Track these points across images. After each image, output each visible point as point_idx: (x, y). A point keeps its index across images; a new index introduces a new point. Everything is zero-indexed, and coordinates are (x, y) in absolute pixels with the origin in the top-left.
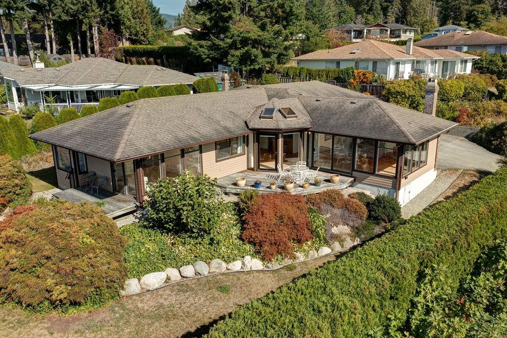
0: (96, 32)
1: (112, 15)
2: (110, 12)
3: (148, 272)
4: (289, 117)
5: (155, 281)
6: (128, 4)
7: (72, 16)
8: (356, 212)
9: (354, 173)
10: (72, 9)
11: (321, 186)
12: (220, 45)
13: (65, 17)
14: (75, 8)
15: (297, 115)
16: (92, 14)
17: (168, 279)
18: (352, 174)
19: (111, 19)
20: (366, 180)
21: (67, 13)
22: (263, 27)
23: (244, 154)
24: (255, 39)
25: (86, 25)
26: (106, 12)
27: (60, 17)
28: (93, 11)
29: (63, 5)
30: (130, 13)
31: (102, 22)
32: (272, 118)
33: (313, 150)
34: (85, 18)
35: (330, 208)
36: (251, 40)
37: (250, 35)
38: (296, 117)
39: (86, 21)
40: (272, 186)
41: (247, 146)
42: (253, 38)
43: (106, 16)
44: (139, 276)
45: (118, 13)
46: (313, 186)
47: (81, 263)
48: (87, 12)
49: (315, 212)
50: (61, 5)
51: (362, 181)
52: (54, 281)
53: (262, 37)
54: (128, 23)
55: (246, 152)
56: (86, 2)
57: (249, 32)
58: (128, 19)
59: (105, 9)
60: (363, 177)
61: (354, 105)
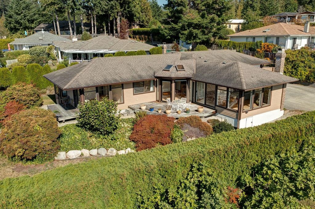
0: (119, 21)
1: (128, 11)
2: (127, 9)
3: (72, 149)
4: (179, 71)
5: (73, 154)
6: (138, 4)
7: (105, 12)
8: (204, 131)
9: (216, 107)
10: (105, 8)
11: (190, 113)
12: (176, 28)
13: (101, 13)
14: (106, 7)
15: (185, 69)
16: (116, 11)
17: (82, 155)
19: (127, 13)
20: (222, 112)
21: (102, 11)
22: (203, 16)
23: (154, 92)
24: (196, 24)
25: (112, 17)
26: (125, 9)
27: (98, 13)
28: (116, 9)
29: (101, 6)
30: (139, 10)
31: (123, 15)
32: (169, 71)
33: (196, 92)
34: (112, 13)
35: (189, 126)
36: (194, 24)
37: (193, 21)
38: (184, 71)
39: (112, 15)
40: (159, 111)
41: (156, 87)
42: (195, 23)
43: (125, 11)
44: (67, 151)
45: (131, 10)
46: (185, 113)
47: (33, 140)
48: (113, 10)
49: (178, 128)
51: (220, 112)
52: (18, 146)
53: (201, 22)
54: (138, 15)
55: (155, 91)
56: (112, 4)
57: (193, 19)
58: (139, 13)
59: (125, 8)
60: (220, 110)
61: (224, 64)
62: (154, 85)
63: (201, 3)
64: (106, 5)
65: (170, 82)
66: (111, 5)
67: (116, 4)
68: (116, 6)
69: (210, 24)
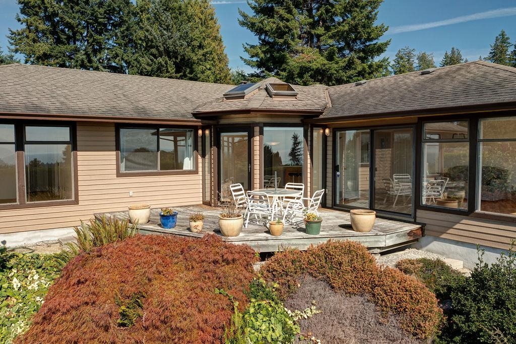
2: (188, 75)
4: (276, 95)
6: (210, 69)
9: (420, 213)
10: (146, 69)
11: (321, 233)
15: (296, 91)
18: (415, 217)
20: (451, 231)
22: (330, 58)
23: (195, 172)
24: (318, 69)
29: (138, 66)
32: (243, 97)
33: (336, 168)
36: (313, 70)
37: (311, 65)
38: (295, 95)
40: (193, 224)
42: (315, 67)
46: (302, 234)
48: (161, 72)
50: (136, 67)
53: (327, 67)
55: (200, 169)
56: (160, 62)
57: (310, 62)
59: (185, 72)
62: (196, 148)
63: (325, 34)
64: (148, 65)
65: (246, 133)
66: (158, 63)
67: (166, 63)
68: (167, 67)
69: (346, 72)
